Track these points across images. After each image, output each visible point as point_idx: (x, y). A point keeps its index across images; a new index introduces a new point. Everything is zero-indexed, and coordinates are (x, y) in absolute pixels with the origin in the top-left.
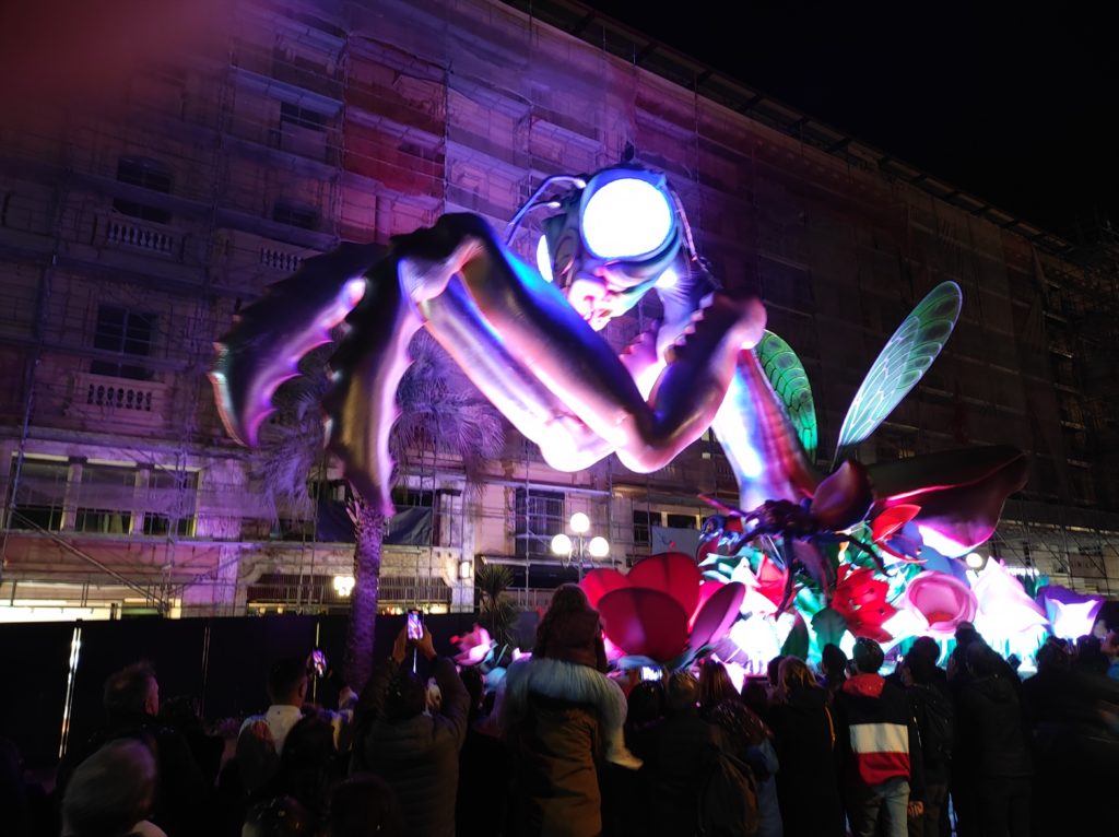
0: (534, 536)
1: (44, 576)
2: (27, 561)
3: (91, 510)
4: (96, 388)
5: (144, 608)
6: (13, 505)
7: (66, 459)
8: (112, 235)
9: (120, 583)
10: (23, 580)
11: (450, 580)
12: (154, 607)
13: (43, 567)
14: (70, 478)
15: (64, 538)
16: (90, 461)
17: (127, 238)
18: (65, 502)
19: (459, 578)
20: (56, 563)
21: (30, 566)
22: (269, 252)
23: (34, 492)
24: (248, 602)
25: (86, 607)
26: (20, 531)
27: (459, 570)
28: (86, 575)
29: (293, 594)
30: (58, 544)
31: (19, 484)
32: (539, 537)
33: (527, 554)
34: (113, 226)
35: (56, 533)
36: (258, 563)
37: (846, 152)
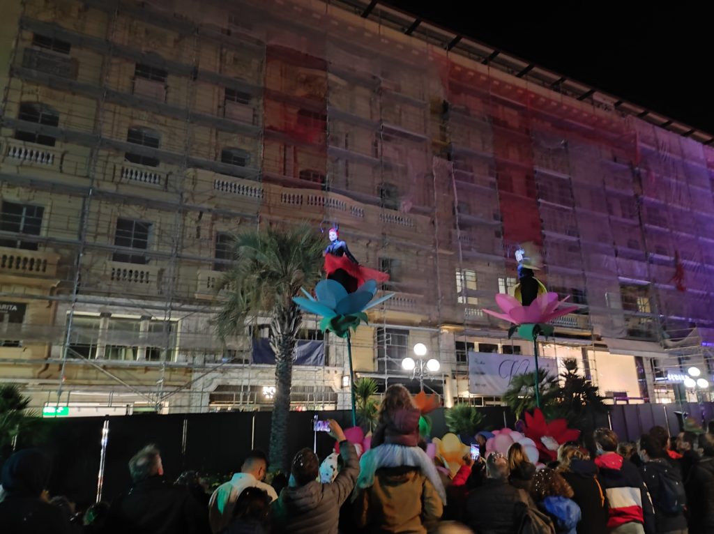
0: (390, 359)
1: (86, 388)
2: (76, 379)
3: (114, 346)
4: (116, 270)
5: (146, 407)
6: (67, 344)
7: (99, 314)
8: (124, 175)
9: (132, 391)
10: (74, 390)
11: (337, 389)
12: (152, 407)
13: (86, 382)
14: (101, 326)
15: (98, 364)
16: (113, 315)
17: (133, 176)
18: (99, 341)
19: (342, 387)
20: (94, 379)
21: (77, 382)
22: (219, 182)
23: (80, 336)
24: (210, 403)
25: (111, 407)
26: (72, 360)
27: (342, 382)
28: (111, 387)
29: (238, 398)
30: (94, 368)
31: (71, 331)
32: (393, 360)
33: (386, 371)
34: (125, 170)
35: (93, 360)
36: (215, 378)
37: (592, 99)
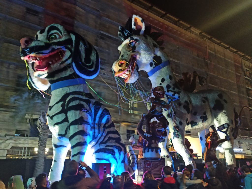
24: (7, 155)
29: (21, 152)
36: (11, 143)
37: (190, 30)
